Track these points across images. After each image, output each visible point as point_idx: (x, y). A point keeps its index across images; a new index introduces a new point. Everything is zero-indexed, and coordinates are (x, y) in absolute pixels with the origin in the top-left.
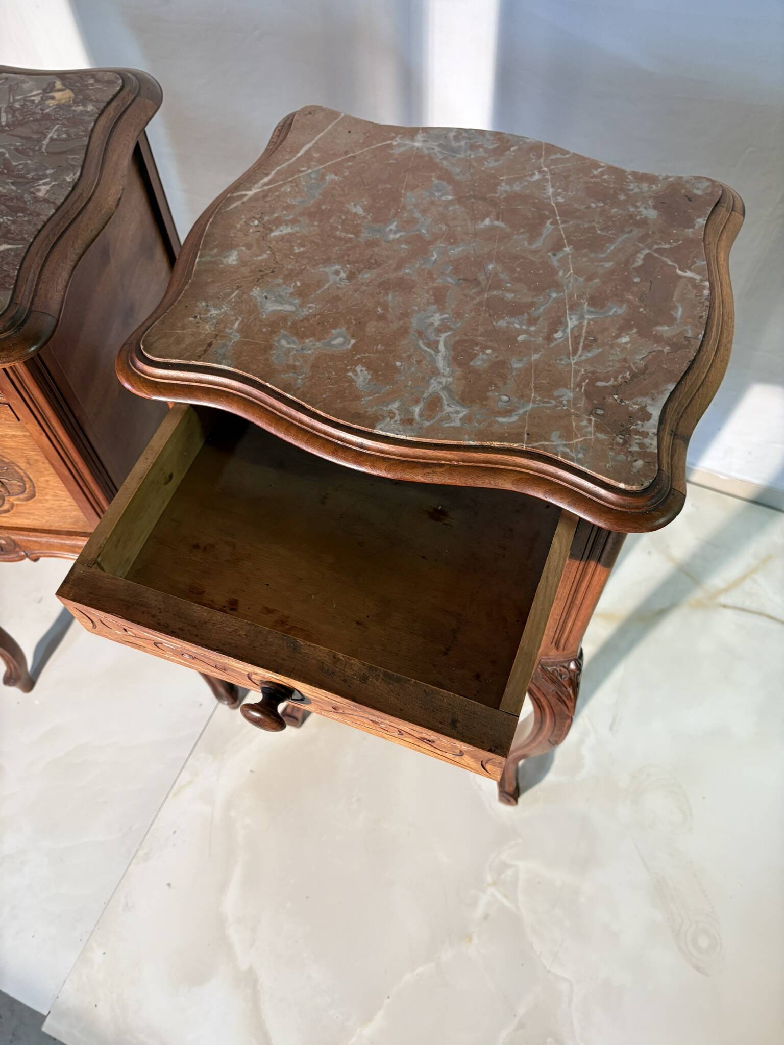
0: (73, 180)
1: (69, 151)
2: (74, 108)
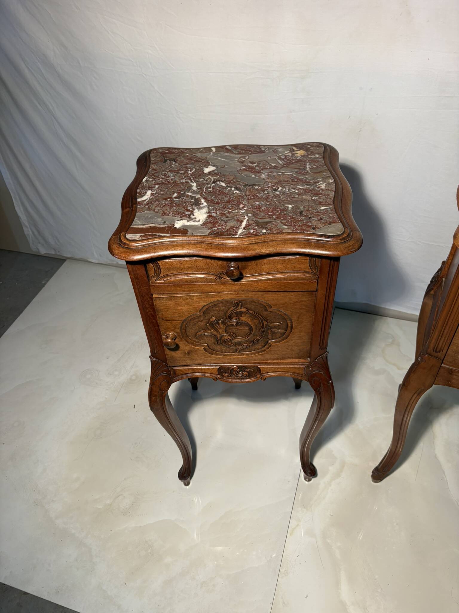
0: (333, 181)
1: (321, 171)
2: (310, 156)
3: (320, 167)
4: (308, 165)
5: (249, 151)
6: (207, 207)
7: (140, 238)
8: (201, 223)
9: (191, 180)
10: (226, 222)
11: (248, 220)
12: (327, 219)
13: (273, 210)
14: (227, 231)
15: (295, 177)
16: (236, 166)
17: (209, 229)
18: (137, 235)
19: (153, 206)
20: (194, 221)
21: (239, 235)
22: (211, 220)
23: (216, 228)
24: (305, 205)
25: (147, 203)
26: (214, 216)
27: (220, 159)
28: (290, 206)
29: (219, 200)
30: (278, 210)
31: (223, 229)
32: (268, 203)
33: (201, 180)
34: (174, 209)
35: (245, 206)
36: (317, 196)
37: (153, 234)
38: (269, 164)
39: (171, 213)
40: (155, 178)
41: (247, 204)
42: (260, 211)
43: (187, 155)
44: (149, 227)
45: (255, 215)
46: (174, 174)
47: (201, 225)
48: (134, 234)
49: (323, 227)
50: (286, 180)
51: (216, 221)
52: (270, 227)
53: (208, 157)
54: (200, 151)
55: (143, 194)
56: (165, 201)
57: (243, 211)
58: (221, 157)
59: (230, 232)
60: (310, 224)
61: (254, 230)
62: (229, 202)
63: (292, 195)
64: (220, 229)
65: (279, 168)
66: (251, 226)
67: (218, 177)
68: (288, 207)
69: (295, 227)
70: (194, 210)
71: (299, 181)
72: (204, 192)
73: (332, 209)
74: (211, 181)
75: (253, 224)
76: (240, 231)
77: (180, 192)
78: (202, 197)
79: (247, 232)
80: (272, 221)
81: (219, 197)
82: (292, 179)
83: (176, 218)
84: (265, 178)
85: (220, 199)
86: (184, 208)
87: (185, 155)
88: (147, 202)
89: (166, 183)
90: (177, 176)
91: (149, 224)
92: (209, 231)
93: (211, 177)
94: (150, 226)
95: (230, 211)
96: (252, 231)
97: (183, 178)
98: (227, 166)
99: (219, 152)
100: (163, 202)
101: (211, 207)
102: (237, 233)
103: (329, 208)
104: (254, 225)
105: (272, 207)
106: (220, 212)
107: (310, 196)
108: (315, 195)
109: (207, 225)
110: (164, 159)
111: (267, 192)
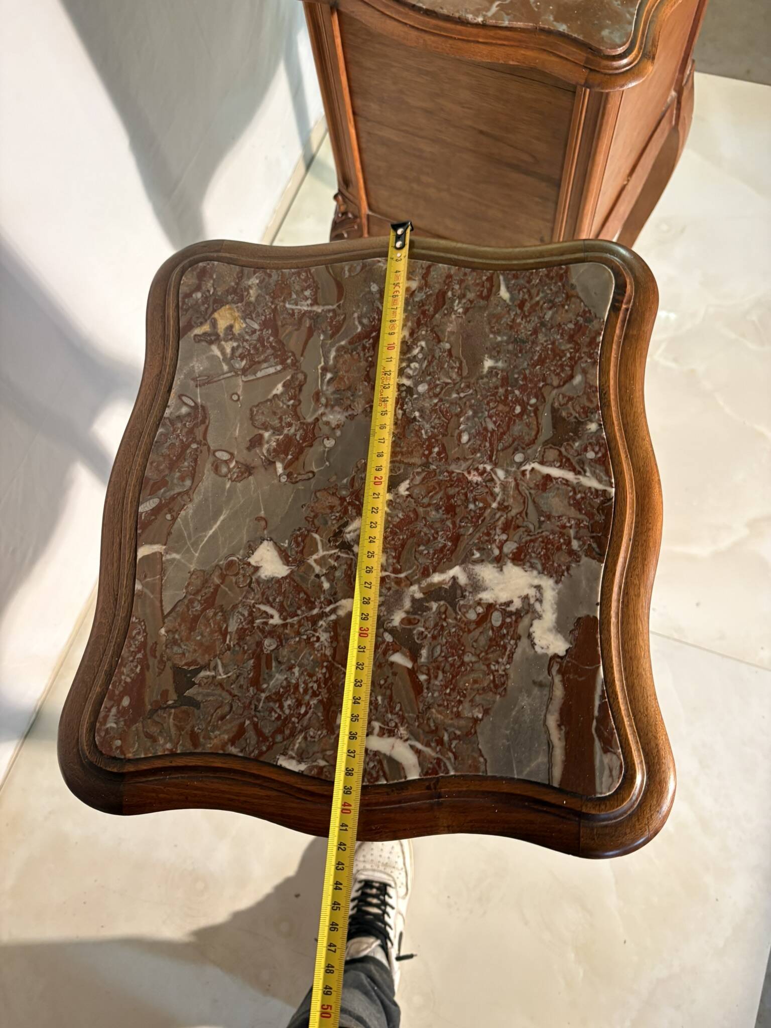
1: (336, 280)
2: (253, 299)
3: (314, 282)
4: (299, 307)
5: (185, 447)
6: (470, 566)
7: (615, 753)
8: (547, 583)
9: (322, 615)
10: (549, 517)
11: (542, 463)
12: (551, 290)
13: (505, 402)
14: (590, 515)
15: (350, 343)
16: (266, 488)
17: (579, 561)
18: (602, 762)
19: (452, 725)
20: (540, 600)
21: (605, 485)
22: (533, 555)
23: (575, 544)
24: (487, 330)
25: (433, 744)
26: (517, 548)
27: (211, 532)
28: (488, 363)
29: (440, 533)
30: (501, 391)
31: (578, 525)
32: (470, 413)
33: (326, 585)
34: (474, 659)
35: (477, 469)
36: (453, 301)
37: (596, 713)
38: (270, 400)
39: (493, 667)
40: (287, 732)
41: (464, 465)
42: (504, 433)
43: (167, 632)
44: (561, 729)
45: (518, 445)
46: (273, 669)
47: (557, 582)
48: (597, 774)
49: (582, 301)
50: (363, 364)
51: (543, 542)
52: (579, 413)
53: (192, 567)
54: (147, 591)
55: (385, 763)
56: (428, 688)
57: (501, 473)
58: (203, 526)
59: (593, 507)
60: (571, 326)
61: (586, 450)
62: (451, 509)
63: (437, 356)
64: (577, 532)
65: (300, 377)
66: (569, 456)
67: (317, 536)
68: (491, 369)
69: (580, 358)
70: (482, 602)
71: (374, 334)
72: (393, 575)
73: (510, 276)
74: (339, 557)
75: (560, 452)
76: (590, 482)
77: (384, 646)
78: (418, 582)
79: (598, 466)
80: (552, 407)
81: (426, 534)
82: (360, 348)
83: (519, 651)
84: (346, 414)
85: (437, 533)
86: (469, 631)
87: (164, 639)
88: (428, 745)
89: (329, 691)
90: (289, 660)
91: (547, 731)
92: (584, 560)
93: (315, 557)
94: (559, 726)
95: (494, 505)
96: (591, 455)
97: (309, 638)
98: (263, 512)
99: (169, 534)
100: (436, 694)
101: (473, 554)
102: (597, 491)
103: (505, 280)
104: (566, 450)
105: (488, 404)
106: (498, 531)
107: (449, 314)
108: (444, 304)
109: (559, 566)
110: (175, 707)
111: (417, 414)
